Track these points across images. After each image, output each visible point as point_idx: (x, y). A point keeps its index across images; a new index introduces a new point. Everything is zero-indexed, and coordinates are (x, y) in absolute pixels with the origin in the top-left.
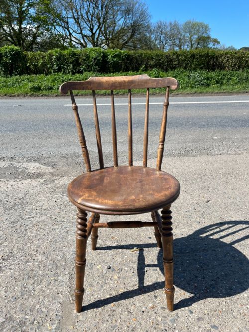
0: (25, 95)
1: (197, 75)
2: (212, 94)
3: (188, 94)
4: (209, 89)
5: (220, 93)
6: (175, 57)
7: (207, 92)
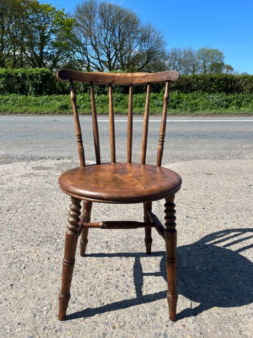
0: (54, 113)
1: (216, 97)
2: (231, 115)
3: (208, 114)
4: (228, 110)
5: (238, 114)
6: (195, 80)
7: (226, 113)
